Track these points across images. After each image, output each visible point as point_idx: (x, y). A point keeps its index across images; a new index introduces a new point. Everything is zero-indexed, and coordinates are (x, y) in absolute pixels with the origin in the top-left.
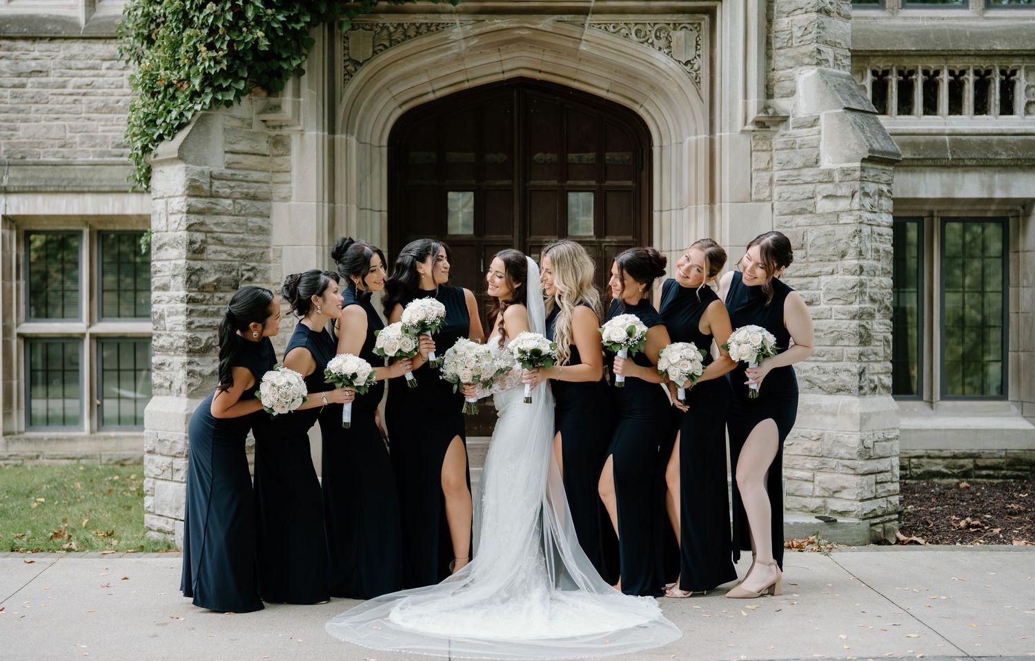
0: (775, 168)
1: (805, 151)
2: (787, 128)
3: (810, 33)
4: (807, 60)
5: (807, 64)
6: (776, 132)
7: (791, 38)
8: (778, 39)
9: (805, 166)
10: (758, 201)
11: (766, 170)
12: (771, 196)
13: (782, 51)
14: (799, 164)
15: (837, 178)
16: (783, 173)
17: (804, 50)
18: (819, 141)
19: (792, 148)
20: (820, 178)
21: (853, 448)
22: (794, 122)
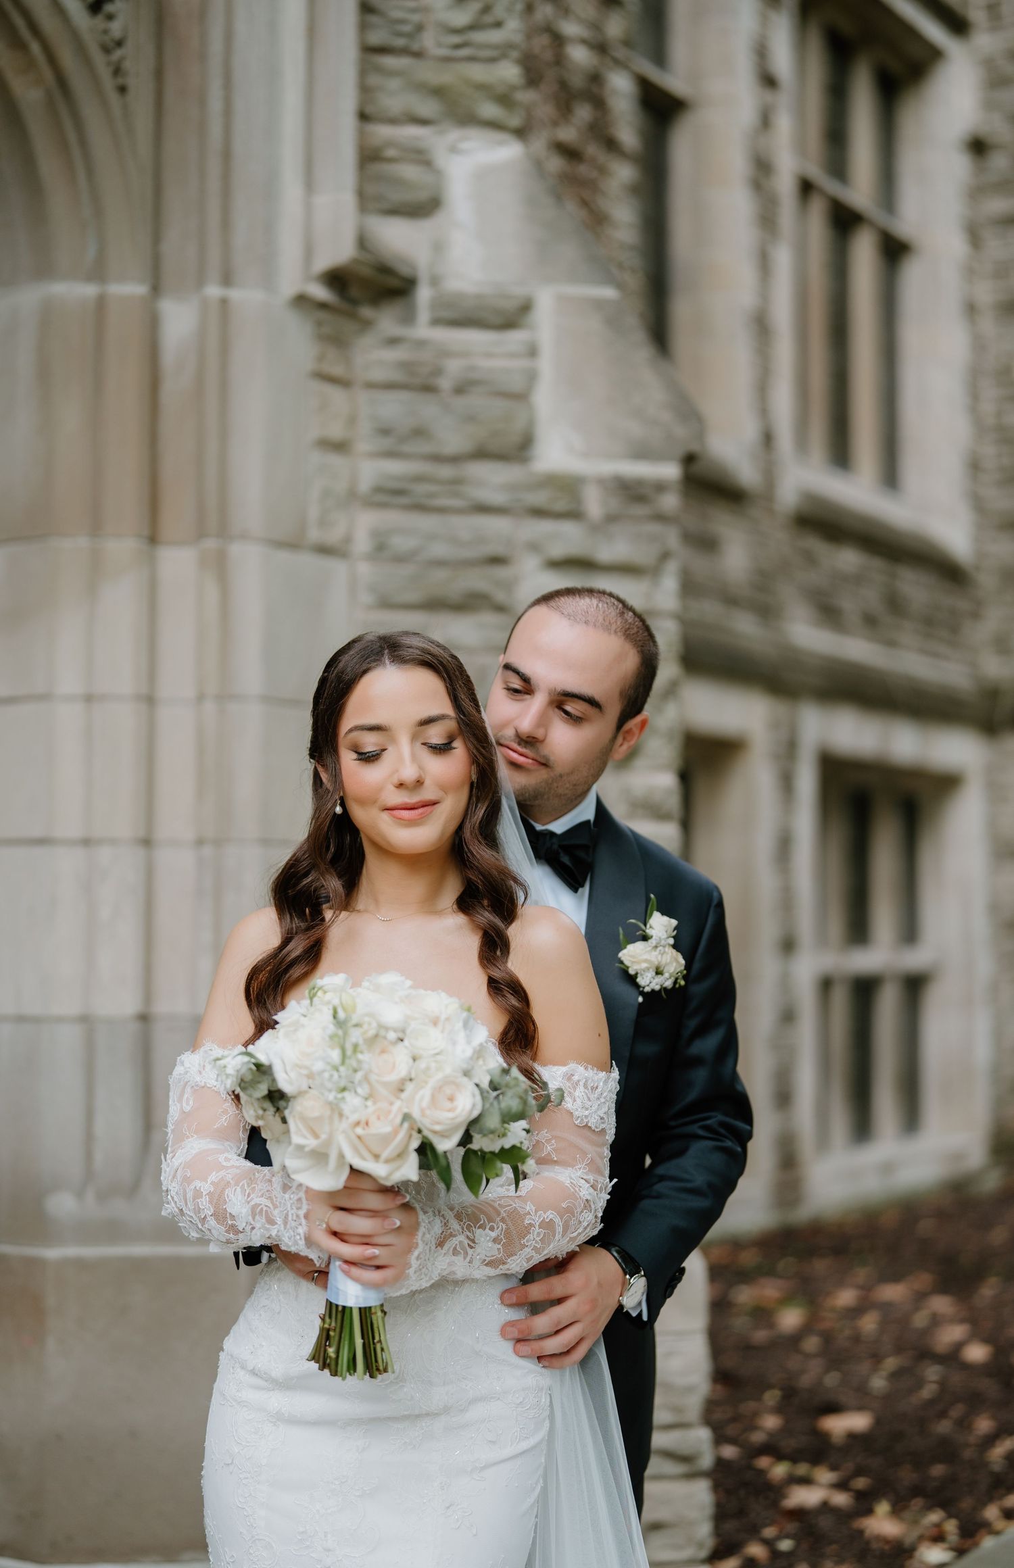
0: (363, 446)
1: (475, 401)
2: (409, 318)
3: (498, 25)
4: (490, 110)
5: (494, 125)
6: (367, 324)
7: (420, 28)
8: (373, 19)
9: (481, 454)
10: (324, 550)
11: (340, 447)
12: (348, 539)
13: (389, 61)
14: (454, 440)
15: (594, 504)
16: (395, 467)
17: (478, 72)
18: (532, 377)
19: (429, 389)
20: (539, 498)
21: (689, 1389)
22: (440, 303)
